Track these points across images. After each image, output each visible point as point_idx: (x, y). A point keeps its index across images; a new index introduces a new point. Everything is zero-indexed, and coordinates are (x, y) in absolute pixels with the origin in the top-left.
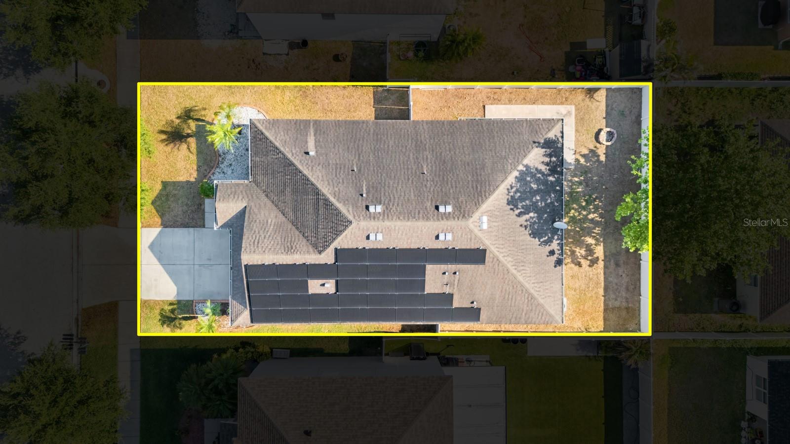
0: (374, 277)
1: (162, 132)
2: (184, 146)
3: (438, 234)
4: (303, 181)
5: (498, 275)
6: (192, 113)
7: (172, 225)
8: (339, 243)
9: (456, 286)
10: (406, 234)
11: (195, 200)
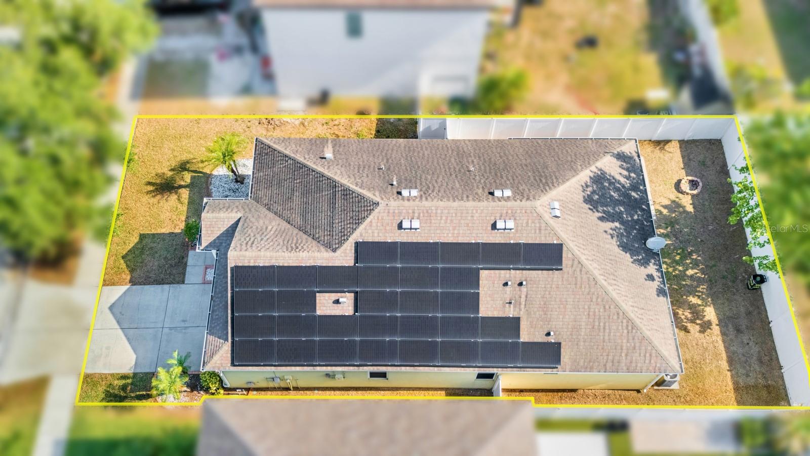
0: (408, 288)
1: (149, 183)
2: (174, 197)
3: (496, 222)
4: (316, 180)
5: (581, 287)
6: (188, 165)
7: (142, 282)
8: (361, 235)
9: (523, 306)
10: (452, 221)
11: (177, 253)
